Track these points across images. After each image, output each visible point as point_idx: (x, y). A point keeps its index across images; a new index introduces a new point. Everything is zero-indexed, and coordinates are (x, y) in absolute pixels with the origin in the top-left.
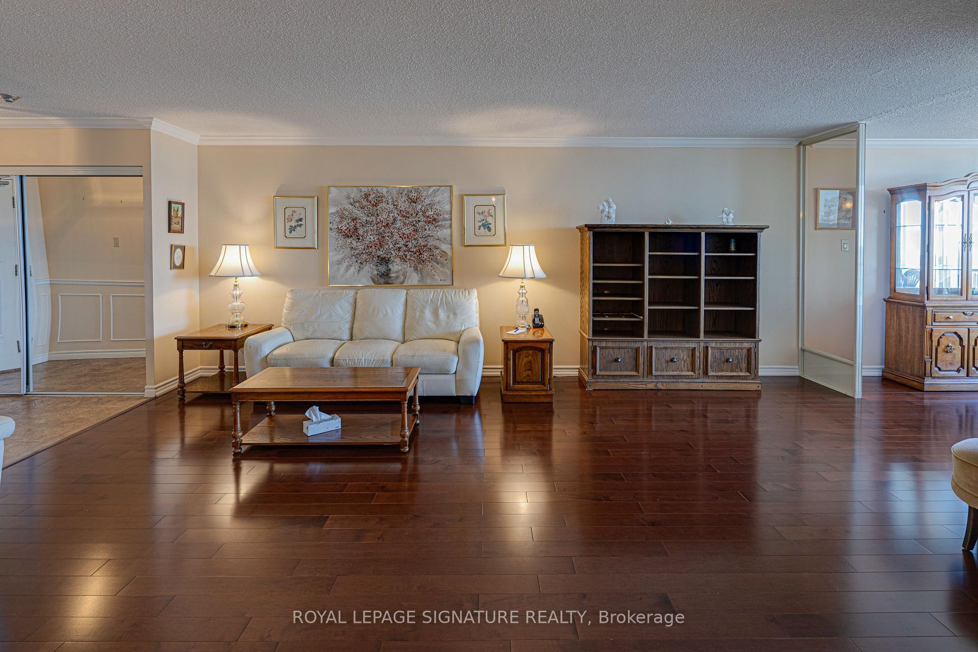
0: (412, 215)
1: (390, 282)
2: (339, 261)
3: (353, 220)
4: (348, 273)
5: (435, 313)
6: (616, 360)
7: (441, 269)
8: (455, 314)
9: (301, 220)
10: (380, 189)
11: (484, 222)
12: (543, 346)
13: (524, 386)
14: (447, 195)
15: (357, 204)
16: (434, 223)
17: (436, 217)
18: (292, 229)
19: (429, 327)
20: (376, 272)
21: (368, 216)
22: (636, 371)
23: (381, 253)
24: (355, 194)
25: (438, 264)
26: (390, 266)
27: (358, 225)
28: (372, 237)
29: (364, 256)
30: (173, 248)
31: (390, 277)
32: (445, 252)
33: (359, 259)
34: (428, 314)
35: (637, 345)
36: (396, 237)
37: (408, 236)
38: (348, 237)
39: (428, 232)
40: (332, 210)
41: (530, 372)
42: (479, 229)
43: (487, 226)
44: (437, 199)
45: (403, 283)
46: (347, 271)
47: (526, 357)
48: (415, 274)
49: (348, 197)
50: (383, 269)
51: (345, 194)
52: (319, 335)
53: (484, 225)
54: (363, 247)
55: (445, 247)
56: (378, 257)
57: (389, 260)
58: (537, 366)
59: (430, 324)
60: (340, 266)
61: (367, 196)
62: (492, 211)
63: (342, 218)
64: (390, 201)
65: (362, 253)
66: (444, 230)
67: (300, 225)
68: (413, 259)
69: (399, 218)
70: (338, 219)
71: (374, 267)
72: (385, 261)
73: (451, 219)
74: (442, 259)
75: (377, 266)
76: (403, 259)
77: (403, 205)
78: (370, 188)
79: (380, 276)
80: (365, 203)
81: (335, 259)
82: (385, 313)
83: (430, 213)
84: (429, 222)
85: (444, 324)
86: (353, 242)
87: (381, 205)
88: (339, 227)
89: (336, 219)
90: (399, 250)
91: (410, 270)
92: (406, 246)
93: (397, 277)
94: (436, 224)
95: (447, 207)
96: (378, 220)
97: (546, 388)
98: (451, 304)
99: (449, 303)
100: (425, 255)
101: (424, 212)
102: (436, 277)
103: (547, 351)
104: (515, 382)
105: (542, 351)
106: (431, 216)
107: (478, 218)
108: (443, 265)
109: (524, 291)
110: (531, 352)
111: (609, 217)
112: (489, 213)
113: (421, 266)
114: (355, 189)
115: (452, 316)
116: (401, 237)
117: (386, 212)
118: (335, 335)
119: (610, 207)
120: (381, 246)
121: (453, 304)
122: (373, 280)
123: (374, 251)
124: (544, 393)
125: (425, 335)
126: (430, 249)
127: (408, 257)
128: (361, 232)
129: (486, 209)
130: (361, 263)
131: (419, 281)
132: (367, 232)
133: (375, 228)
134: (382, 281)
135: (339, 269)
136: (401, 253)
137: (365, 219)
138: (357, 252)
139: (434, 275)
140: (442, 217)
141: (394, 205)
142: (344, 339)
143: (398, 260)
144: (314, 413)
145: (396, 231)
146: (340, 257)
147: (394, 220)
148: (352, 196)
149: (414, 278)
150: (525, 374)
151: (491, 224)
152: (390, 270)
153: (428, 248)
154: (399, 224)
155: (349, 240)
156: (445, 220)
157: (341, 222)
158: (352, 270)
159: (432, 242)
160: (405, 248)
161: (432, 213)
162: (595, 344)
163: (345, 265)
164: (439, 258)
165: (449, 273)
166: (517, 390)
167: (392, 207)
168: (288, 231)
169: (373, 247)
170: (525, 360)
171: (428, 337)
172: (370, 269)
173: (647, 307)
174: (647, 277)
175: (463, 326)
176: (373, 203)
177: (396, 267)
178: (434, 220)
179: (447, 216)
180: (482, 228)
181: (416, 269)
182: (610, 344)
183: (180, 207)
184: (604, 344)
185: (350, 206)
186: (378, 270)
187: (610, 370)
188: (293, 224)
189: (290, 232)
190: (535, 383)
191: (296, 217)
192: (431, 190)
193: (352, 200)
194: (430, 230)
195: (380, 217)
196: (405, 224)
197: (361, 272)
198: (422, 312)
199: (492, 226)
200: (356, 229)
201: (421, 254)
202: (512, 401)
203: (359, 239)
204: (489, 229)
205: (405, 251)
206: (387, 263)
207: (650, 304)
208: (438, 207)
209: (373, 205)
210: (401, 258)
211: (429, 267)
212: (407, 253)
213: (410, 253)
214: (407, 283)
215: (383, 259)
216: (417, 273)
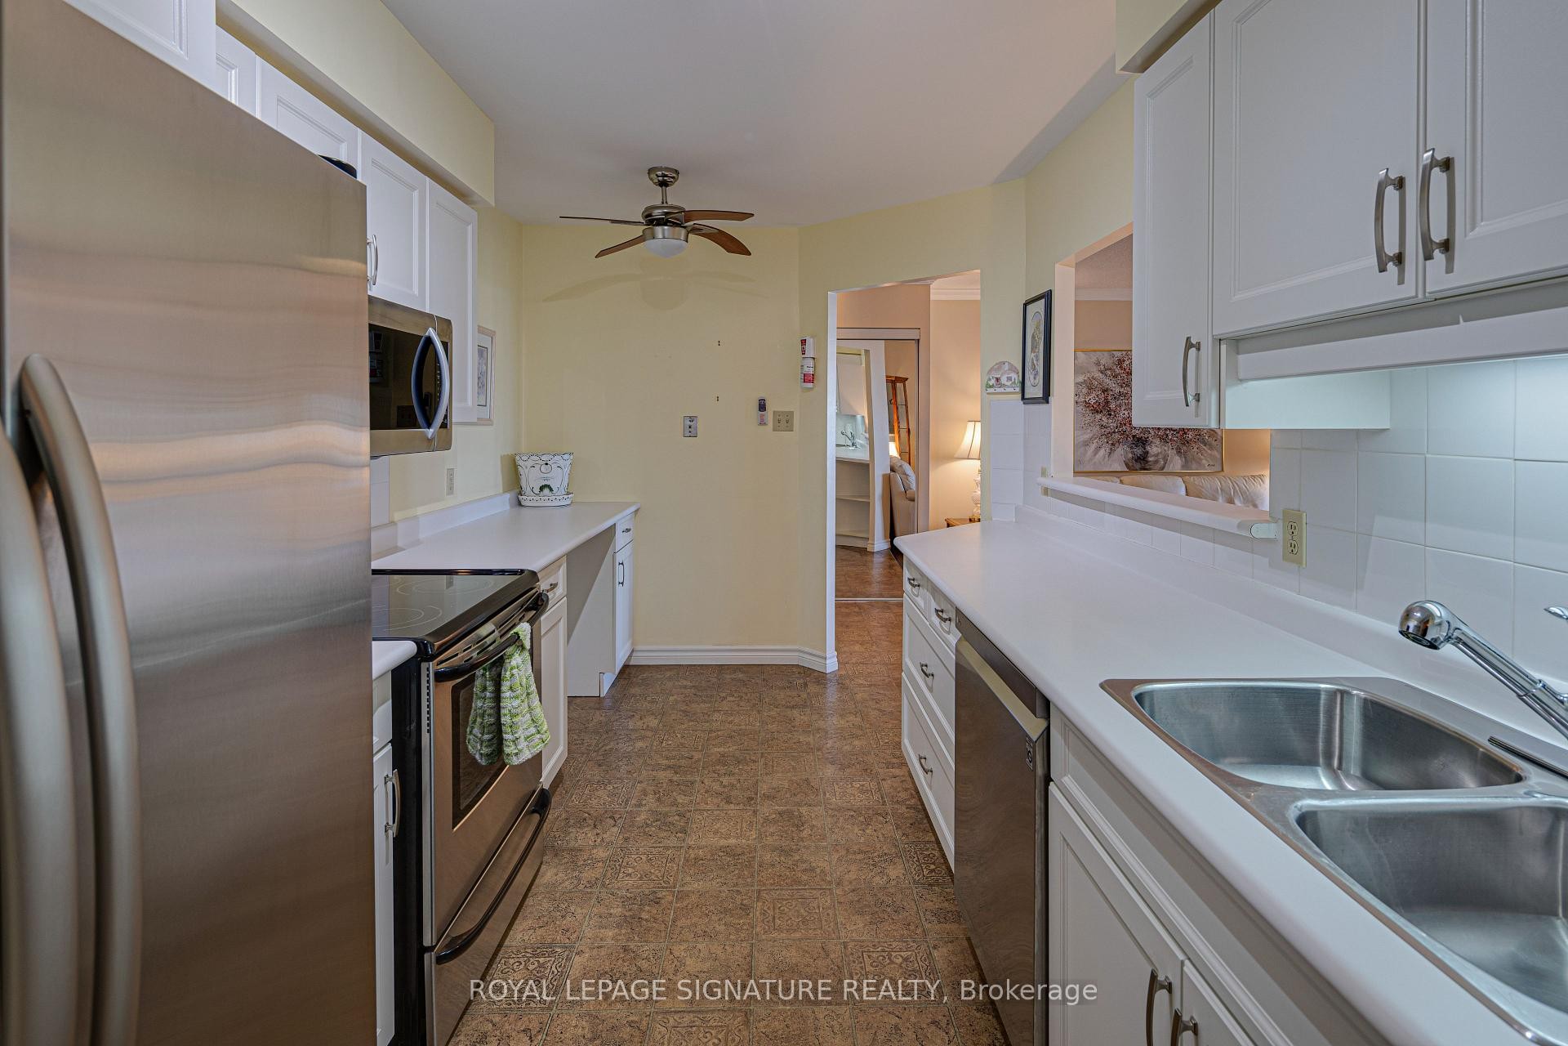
1: (1148, 467)
2: (1086, 441)
3: (1104, 391)
4: (1097, 456)
7: (1210, 452)
15: (1109, 372)
20: (1130, 455)
21: (1122, 387)
23: (1136, 432)
24: (1105, 360)
25: (1205, 445)
26: (1148, 448)
27: (1109, 398)
29: (1117, 436)
31: (1147, 462)
32: (1214, 431)
33: (1111, 439)
38: (1097, 412)
40: (1079, 379)
45: (1163, 468)
46: (1095, 455)
48: (1177, 458)
49: (1098, 364)
50: (1139, 451)
51: (1094, 359)
54: (1115, 425)
56: (1134, 436)
57: (1146, 441)
60: (1087, 447)
61: (1120, 362)
63: (1090, 388)
65: (1114, 432)
68: (1175, 439)
70: (1085, 391)
71: (1128, 449)
72: (1141, 442)
74: (1210, 439)
75: (1131, 448)
76: (1164, 439)
78: (1124, 353)
79: (1136, 461)
80: (1118, 371)
81: (1082, 439)
86: (1103, 419)
88: (1087, 400)
89: (1083, 391)
91: (1171, 453)
93: (1156, 462)
100: (1190, 435)
102: (1204, 461)
108: (1211, 447)
113: (1185, 448)
114: (1106, 354)
122: (1127, 465)
123: (1128, 429)
127: (1170, 437)
128: (1112, 406)
130: (1112, 444)
131: (1183, 467)
132: (1120, 406)
134: (1138, 466)
135: (1086, 451)
136: (1161, 433)
137: (1117, 390)
138: (1108, 430)
139: (1201, 459)
143: (1157, 441)
146: (1087, 437)
148: (1102, 362)
149: (1176, 463)
152: (1147, 452)
155: (1098, 416)
157: (1089, 394)
158: (1102, 452)
163: (1093, 446)
164: (1207, 438)
165: (1219, 456)
169: (1127, 425)
172: (1123, 452)
176: (1127, 370)
177: (1154, 449)
181: (1179, 452)
185: (1101, 375)
186: (1133, 453)
193: (1102, 367)
197: (1112, 455)
200: (1107, 403)
201: (1185, 433)
203: (1111, 415)
205: (1165, 430)
206: (1144, 444)
209: (1128, 373)
210: (1161, 438)
211: (1195, 449)
212: (1168, 432)
213: (1172, 432)
214: (1168, 469)
215: (1139, 439)
216: (1180, 456)
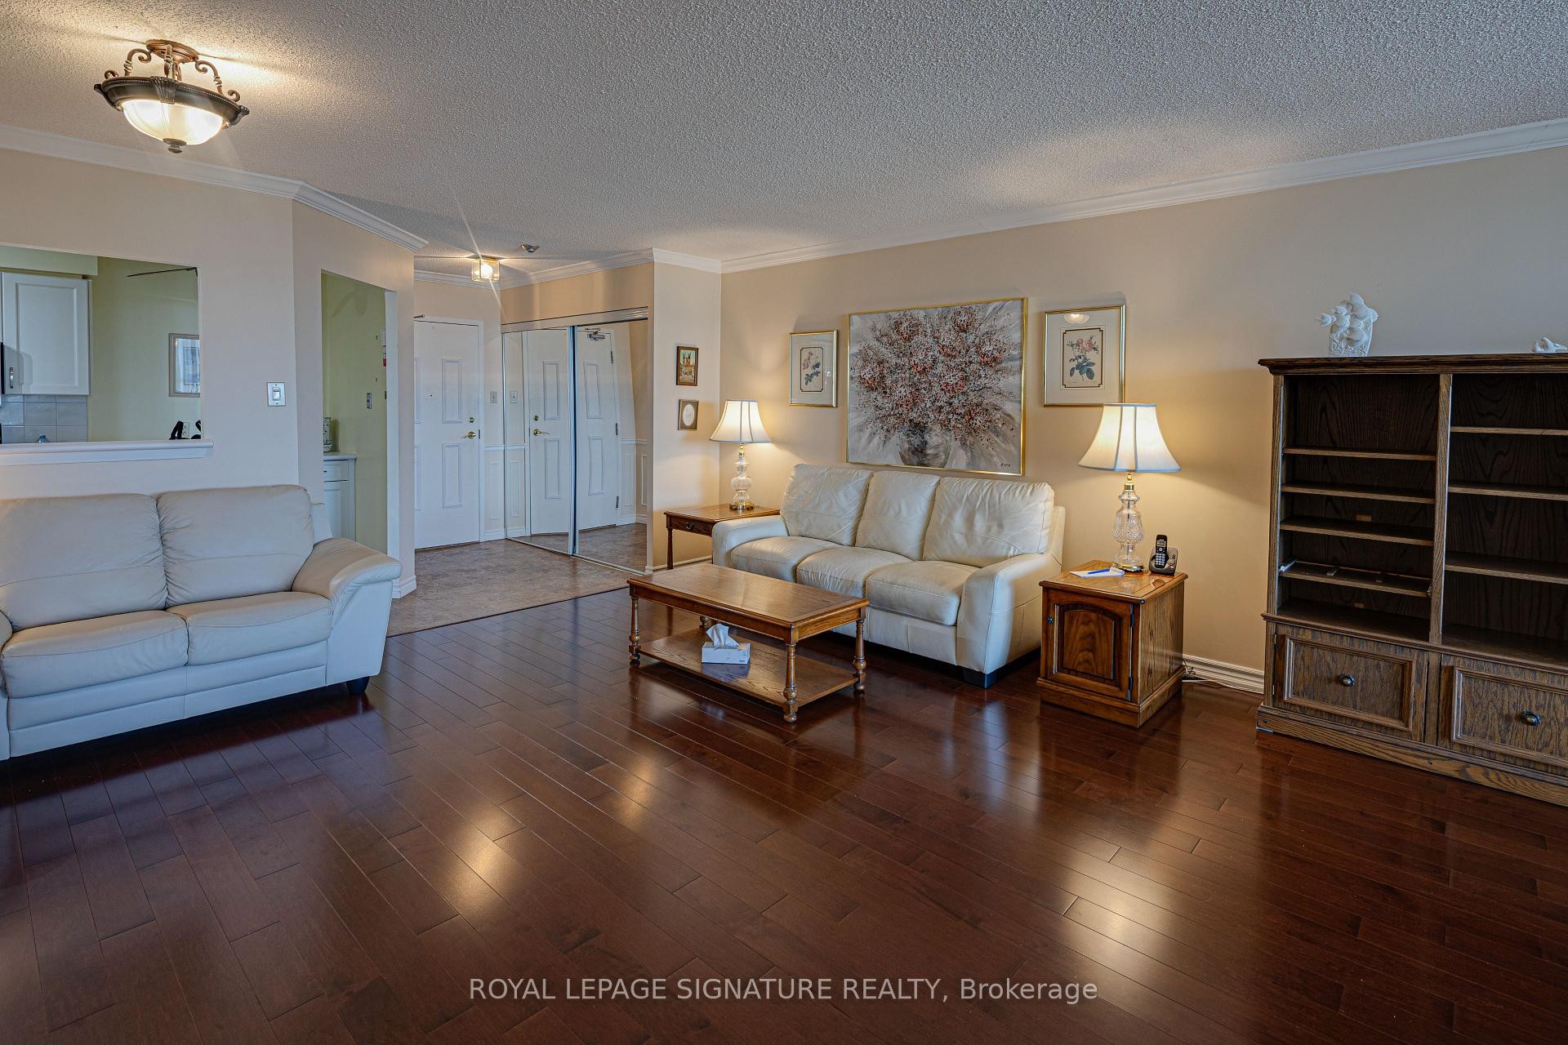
0: (960, 352)
1: (926, 462)
2: (860, 426)
3: (880, 363)
4: (871, 444)
5: (970, 521)
6: (1339, 680)
7: (1003, 445)
8: (1001, 526)
9: (817, 365)
10: (915, 313)
11: (1080, 361)
12: (1120, 609)
13: (1079, 679)
14: (1015, 315)
15: (885, 339)
16: (993, 364)
17: (996, 354)
18: (809, 378)
19: (955, 542)
20: (907, 446)
21: (895, 357)
22: (1400, 718)
23: (914, 415)
24: (882, 324)
25: (997, 436)
26: (927, 437)
27: (885, 372)
28: (903, 390)
29: (892, 420)
30: (682, 404)
31: (926, 455)
32: (1009, 416)
33: (887, 422)
34: (958, 520)
35: (1405, 655)
36: (936, 389)
37: (953, 388)
39: (983, 381)
40: (855, 349)
41: (1091, 655)
42: (1071, 375)
43: (1085, 368)
44: (1000, 323)
45: (943, 465)
46: (869, 442)
47: (1083, 623)
48: (961, 452)
49: (874, 329)
50: (916, 441)
51: (870, 324)
52: (814, 532)
53: (1080, 367)
54: (891, 407)
55: (1009, 407)
56: (911, 421)
57: (925, 427)
58: (1106, 647)
59: (959, 538)
60: (862, 433)
61: (898, 324)
62: (1097, 340)
63: (866, 360)
64: (929, 331)
65: (889, 415)
66: (1011, 378)
67: (817, 374)
68: (960, 426)
69: (942, 358)
70: (860, 363)
71: (905, 437)
72: (919, 428)
73: (1021, 358)
74: (1005, 427)
75: (908, 435)
76: (945, 425)
77: (948, 337)
78: (902, 313)
79: (912, 453)
80: (895, 337)
81: (856, 423)
82: (897, 510)
83: (987, 348)
84: (986, 364)
85: (979, 539)
86: (878, 398)
87: (916, 338)
88: (862, 375)
89: (858, 363)
90: (940, 412)
91: (955, 444)
92: (951, 404)
93: (936, 456)
94: (998, 367)
95: (1016, 337)
96: (912, 363)
97: (1122, 695)
98: (997, 507)
99: (994, 506)
100: (979, 420)
101: (978, 347)
102: (995, 459)
103: (1126, 621)
104: (1062, 667)
105: (1118, 619)
106: (990, 354)
107: (1071, 353)
108: (1006, 440)
109: (1133, 497)
110: (1093, 616)
111: (1351, 341)
112: (1090, 344)
113: (971, 439)
114: (882, 316)
115: (994, 529)
116: (943, 390)
117: (923, 349)
118: (832, 536)
119: (1355, 317)
120: (915, 404)
121: (1000, 508)
122: (903, 458)
123: (906, 412)
124: (1117, 704)
125: (948, 554)
126: (987, 410)
127: (953, 423)
128: (888, 382)
129: (1085, 336)
130: (888, 431)
131: (968, 464)
132: (896, 382)
133: (908, 376)
134: (915, 460)
135: (860, 438)
136: (942, 417)
137: (893, 361)
138: (884, 412)
139: (992, 456)
140: (1006, 354)
141: (934, 338)
142: (844, 543)
143: (937, 428)
144: (720, 634)
145: (935, 379)
146: (861, 420)
147: (934, 361)
148: (879, 326)
149: (960, 460)
150: (1081, 656)
151: (1093, 364)
152: (926, 443)
153: (983, 409)
154: (940, 368)
155: (874, 395)
156: (1012, 359)
157: (864, 367)
158: (876, 439)
159: (989, 399)
160: (948, 409)
161: (991, 348)
162: (1283, 630)
163: (868, 432)
164: (1000, 425)
165: (1015, 452)
166: (1066, 684)
167: (930, 340)
168: (804, 381)
169: (904, 406)
170: (1082, 629)
171: (954, 558)
172: (899, 441)
173: (1441, 564)
174: (1444, 487)
175: (1012, 548)
176: (905, 336)
177: (935, 438)
178: (995, 359)
179: (1015, 353)
180: (1077, 372)
181: (964, 444)
182: (1325, 640)
183: (693, 353)
184: (1308, 636)
185: (876, 342)
186: (909, 442)
187: (1324, 700)
188: (810, 371)
189: (806, 383)
190: (1103, 679)
191: (813, 362)
192: (990, 310)
193: (878, 333)
194: (988, 378)
195: (914, 358)
196: (949, 368)
197: (887, 443)
198: (950, 516)
199: (1095, 369)
200: (881, 377)
201: (972, 418)
202: (1056, 702)
203: (885, 393)
204: (1091, 375)
205: (948, 413)
206: (923, 432)
207: (1451, 556)
208: (1000, 338)
209: (905, 339)
210: (943, 425)
211: (984, 441)
212: (950, 416)
213: (956, 416)
214: (953, 465)
215: (917, 425)
216: (966, 450)
